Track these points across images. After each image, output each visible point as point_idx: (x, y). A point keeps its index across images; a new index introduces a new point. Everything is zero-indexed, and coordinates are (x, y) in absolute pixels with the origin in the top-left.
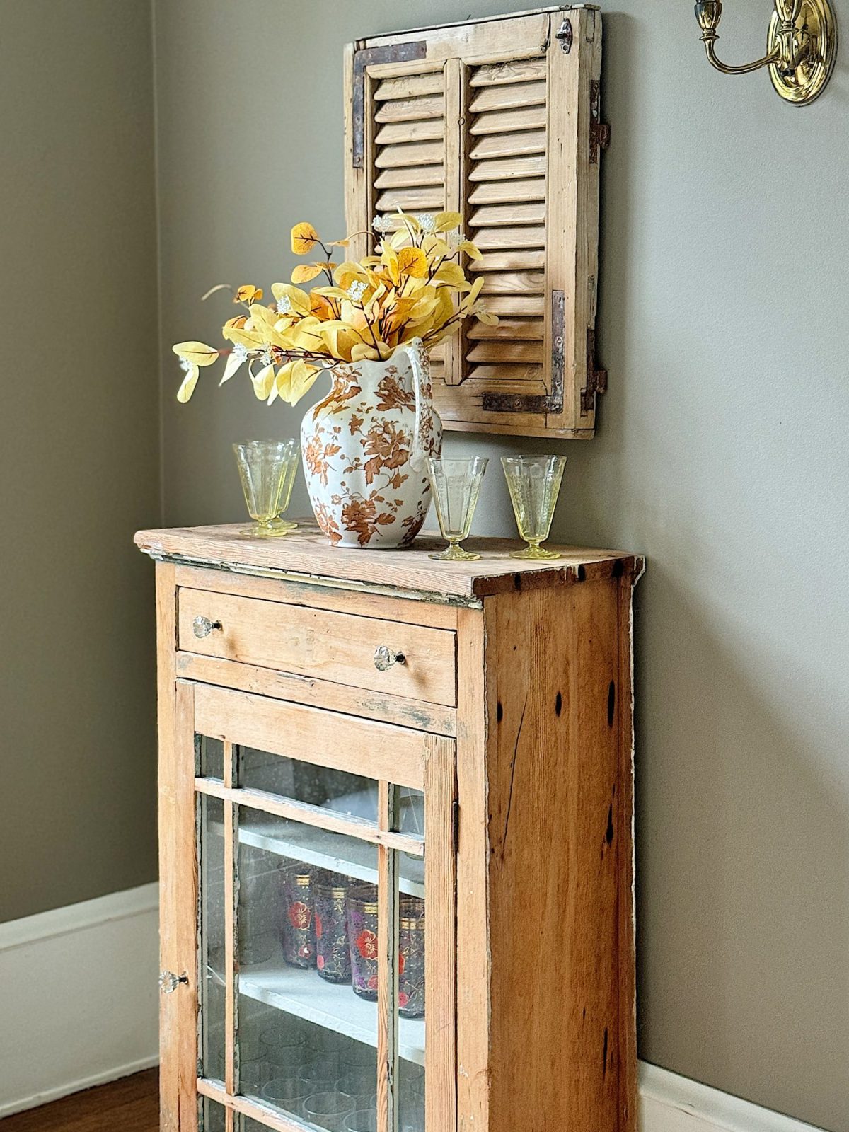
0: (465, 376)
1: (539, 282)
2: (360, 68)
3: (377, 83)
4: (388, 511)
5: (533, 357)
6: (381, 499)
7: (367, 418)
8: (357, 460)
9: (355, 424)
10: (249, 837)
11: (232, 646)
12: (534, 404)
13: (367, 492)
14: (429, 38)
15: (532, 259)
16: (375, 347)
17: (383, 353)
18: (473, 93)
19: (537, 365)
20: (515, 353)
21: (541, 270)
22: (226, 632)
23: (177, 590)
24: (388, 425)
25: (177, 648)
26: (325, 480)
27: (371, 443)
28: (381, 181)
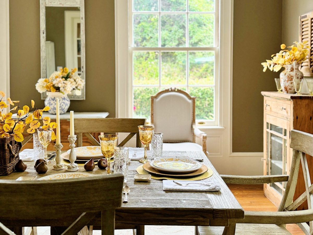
0: (311, 67)
2: (300, 20)
3: (303, 22)
4: (290, 88)
6: (289, 86)
7: (287, 73)
8: (285, 80)
10: (273, 138)
11: (271, 108)
13: (287, 84)
14: (307, 14)
16: (289, 62)
17: (291, 63)
18: (312, 23)
22: (270, 106)
23: (266, 100)
24: (290, 74)
25: (266, 109)
26: (282, 83)
27: (287, 77)
28: (303, 37)
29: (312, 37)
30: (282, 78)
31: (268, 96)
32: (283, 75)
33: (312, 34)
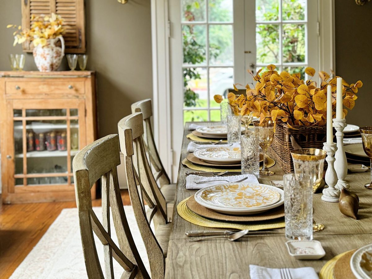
1: (75, 27)
5: (74, 39)
9: (53, 50)
11: (23, 91)
12: (75, 47)
15: (73, 23)
19: (76, 41)
21: (75, 25)
22: (21, 89)
23: (5, 82)
24: (58, 50)
25: (6, 94)
26: (46, 59)
27: (56, 53)
28: (32, 8)
29: (57, 11)
30: (48, 54)
31: (21, 75)
32: (49, 51)
33: (56, 7)
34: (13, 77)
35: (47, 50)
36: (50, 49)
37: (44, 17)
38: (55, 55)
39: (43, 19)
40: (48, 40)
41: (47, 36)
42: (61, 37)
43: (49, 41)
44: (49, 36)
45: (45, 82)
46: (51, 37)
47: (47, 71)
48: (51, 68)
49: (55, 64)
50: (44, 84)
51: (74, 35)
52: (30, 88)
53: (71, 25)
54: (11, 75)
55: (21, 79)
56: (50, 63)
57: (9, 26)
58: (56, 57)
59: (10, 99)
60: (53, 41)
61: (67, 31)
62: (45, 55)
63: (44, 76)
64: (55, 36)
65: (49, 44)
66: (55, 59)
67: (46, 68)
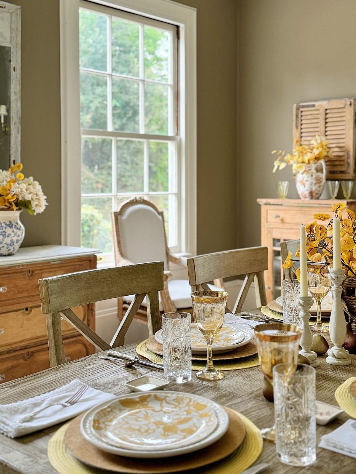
1: (343, 149)
2: (298, 109)
3: (302, 112)
5: (342, 163)
7: (314, 174)
9: (312, 176)
11: (282, 220)
12: (342, 172)
13: (314, 189)
14: (317, 104)
15: (342, 145)
18: (326, 114)
19: (343, 165)
20: (337, 163)
21: (343, 147)
22: (281, 217)
23: (267, 210)
24: (318, 176)
25: (267, 222)
26: (305, 187)
27: (315, 179)
28: (302, 131)
29: (326, 131)
30: (307, 181)
31: (280, 203)
32: (308, 177)
33: (326, 127)
34: (273, 205)
35: (305, 176)
36: (309, 175)
37: (311, 140)
38: (314, 182)
39: (310, 142)
40: (309, 165)
41: (307, 161)
42: (322, 162)
43: (310, 167)
44: (309, 161)
45: (302, 212)
46: (311, 162)
47: (307, 199)
48: (310, 196)
49: (314, 192)
50: (301, 213)
51: (343, 158)
52: (288, 216)
53: (340, 147)
54: (272, 203)
55: (280, 207)
56: (309, 191)
57: (274, 152)
58: (316, 184)
59: (270, 228)
60: (313, 166)
61: (335, 154)
62: (304, 182)
63: (300, 205)
64: (316, 161)
65: (310, 170)
66: (315, 186)
67: (306, 196)
